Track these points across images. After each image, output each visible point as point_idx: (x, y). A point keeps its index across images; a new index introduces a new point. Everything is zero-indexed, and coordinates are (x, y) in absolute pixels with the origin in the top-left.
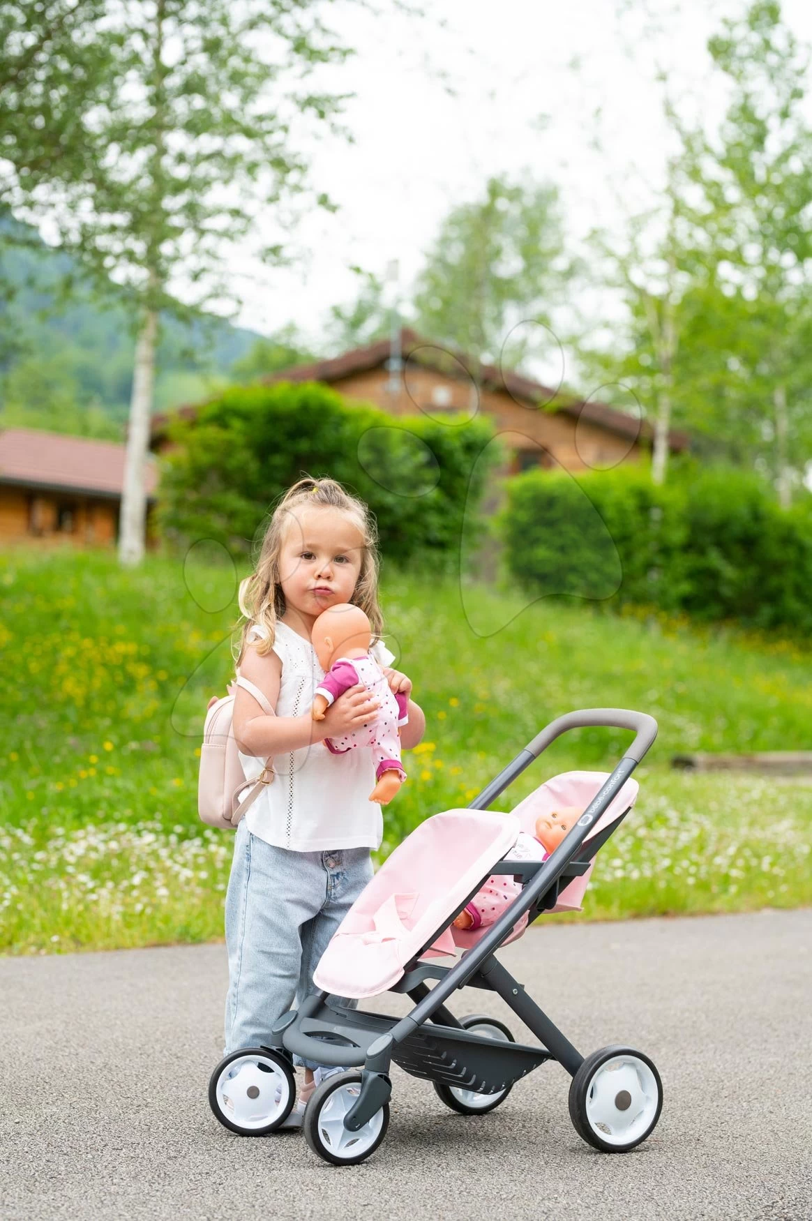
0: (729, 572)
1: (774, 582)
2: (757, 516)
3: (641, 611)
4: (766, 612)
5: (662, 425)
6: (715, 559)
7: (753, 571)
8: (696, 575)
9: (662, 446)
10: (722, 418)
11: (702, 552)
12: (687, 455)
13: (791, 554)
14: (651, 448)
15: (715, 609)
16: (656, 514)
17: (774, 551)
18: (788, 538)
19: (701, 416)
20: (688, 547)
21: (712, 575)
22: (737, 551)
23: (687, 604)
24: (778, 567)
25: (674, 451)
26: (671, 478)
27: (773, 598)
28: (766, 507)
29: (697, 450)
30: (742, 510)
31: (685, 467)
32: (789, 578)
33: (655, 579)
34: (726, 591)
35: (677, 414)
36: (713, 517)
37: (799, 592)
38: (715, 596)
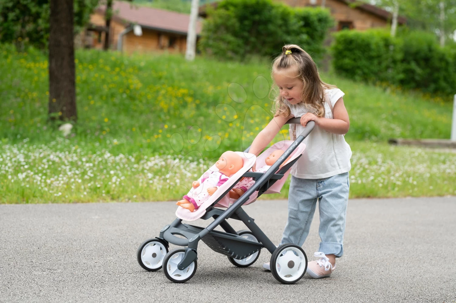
0: (419, 71)
1: (436, 75)
2: (430, 50)
3: (384, 84)
4: (432, 86)
5: (395, 15)
6: (413, 65)
7: (428, 70)
8: (406, 71)
9: (395, 22)
10: (420, 11)
11: (409, 63)
12: (405, 26)
13: (443, 64)
14: (391, 23)
15: (413, 84)
16: (391, 48)
17: (437, 64)
18: (442, 58)
19: (411, 11)
20: (403, 61)
21: (412, 72)
22: (422, 63)
23: (402, 83)
24: (438, 70)
25: (400, 24)
26: (398, 35)
27: (436, 81)
28: (434, 46)
29: (408, 24)
30: (425, 47)
31: (404, 31)
32: (442, 74)
33: (390, 73)
34: (417, 78)
35: (401, 10)
36: (414, 50)
37: (446, 79)
38: (413, 79)
